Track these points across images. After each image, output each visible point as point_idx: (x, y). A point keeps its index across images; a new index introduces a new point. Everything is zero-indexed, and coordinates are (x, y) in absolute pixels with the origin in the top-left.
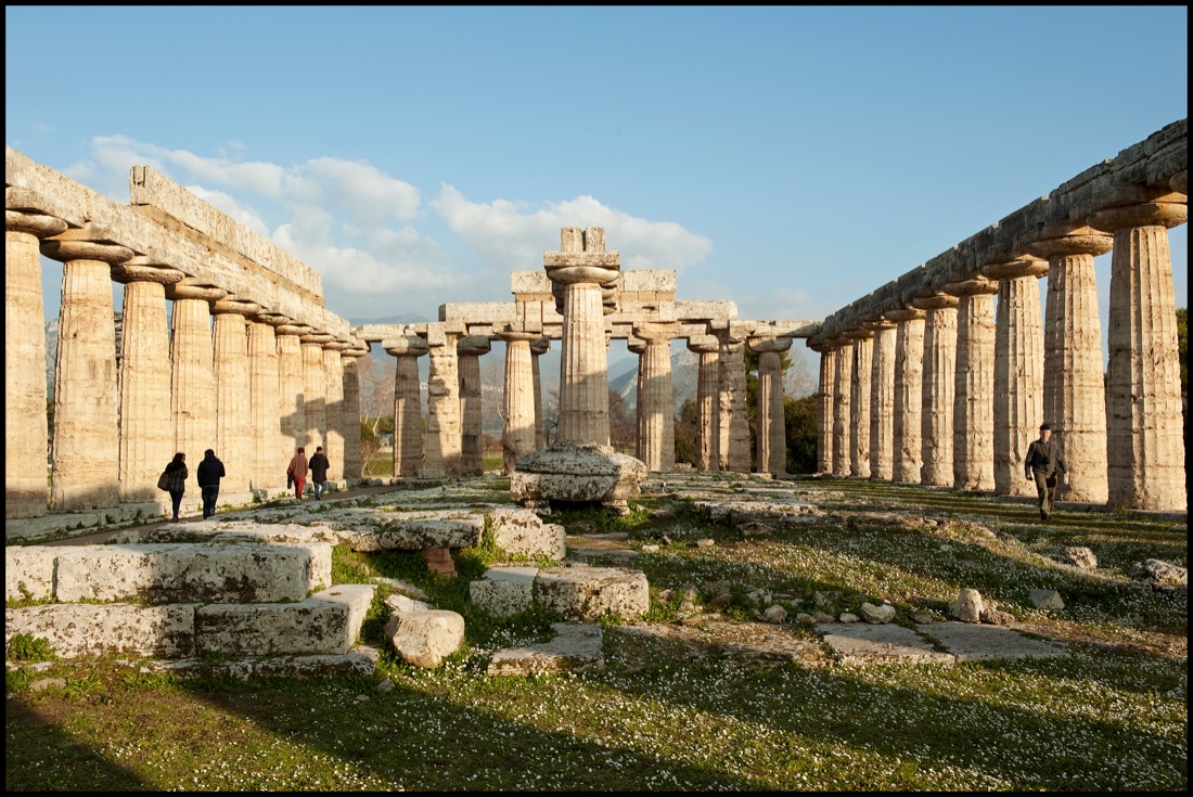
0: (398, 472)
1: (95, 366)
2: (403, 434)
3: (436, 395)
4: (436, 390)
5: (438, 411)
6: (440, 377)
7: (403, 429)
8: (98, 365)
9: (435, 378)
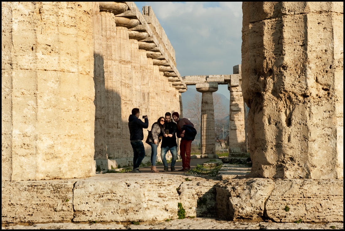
0: (204, 152)
1: (144, 95)
2: (206, 132)
3: (234, 111)
4: (234, 108)
5: (235, 119)
6: (236, 102)
7: (206, 130)
8: (145, 95)
9: (234, 103)
